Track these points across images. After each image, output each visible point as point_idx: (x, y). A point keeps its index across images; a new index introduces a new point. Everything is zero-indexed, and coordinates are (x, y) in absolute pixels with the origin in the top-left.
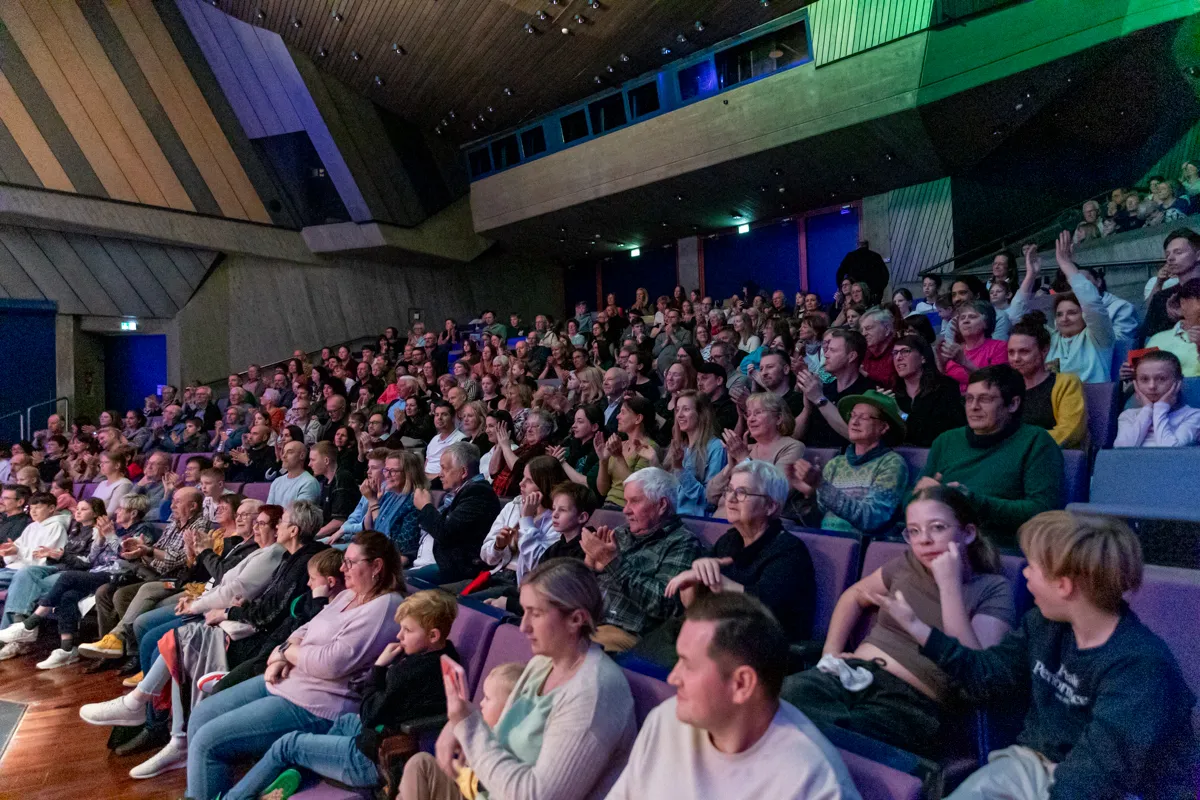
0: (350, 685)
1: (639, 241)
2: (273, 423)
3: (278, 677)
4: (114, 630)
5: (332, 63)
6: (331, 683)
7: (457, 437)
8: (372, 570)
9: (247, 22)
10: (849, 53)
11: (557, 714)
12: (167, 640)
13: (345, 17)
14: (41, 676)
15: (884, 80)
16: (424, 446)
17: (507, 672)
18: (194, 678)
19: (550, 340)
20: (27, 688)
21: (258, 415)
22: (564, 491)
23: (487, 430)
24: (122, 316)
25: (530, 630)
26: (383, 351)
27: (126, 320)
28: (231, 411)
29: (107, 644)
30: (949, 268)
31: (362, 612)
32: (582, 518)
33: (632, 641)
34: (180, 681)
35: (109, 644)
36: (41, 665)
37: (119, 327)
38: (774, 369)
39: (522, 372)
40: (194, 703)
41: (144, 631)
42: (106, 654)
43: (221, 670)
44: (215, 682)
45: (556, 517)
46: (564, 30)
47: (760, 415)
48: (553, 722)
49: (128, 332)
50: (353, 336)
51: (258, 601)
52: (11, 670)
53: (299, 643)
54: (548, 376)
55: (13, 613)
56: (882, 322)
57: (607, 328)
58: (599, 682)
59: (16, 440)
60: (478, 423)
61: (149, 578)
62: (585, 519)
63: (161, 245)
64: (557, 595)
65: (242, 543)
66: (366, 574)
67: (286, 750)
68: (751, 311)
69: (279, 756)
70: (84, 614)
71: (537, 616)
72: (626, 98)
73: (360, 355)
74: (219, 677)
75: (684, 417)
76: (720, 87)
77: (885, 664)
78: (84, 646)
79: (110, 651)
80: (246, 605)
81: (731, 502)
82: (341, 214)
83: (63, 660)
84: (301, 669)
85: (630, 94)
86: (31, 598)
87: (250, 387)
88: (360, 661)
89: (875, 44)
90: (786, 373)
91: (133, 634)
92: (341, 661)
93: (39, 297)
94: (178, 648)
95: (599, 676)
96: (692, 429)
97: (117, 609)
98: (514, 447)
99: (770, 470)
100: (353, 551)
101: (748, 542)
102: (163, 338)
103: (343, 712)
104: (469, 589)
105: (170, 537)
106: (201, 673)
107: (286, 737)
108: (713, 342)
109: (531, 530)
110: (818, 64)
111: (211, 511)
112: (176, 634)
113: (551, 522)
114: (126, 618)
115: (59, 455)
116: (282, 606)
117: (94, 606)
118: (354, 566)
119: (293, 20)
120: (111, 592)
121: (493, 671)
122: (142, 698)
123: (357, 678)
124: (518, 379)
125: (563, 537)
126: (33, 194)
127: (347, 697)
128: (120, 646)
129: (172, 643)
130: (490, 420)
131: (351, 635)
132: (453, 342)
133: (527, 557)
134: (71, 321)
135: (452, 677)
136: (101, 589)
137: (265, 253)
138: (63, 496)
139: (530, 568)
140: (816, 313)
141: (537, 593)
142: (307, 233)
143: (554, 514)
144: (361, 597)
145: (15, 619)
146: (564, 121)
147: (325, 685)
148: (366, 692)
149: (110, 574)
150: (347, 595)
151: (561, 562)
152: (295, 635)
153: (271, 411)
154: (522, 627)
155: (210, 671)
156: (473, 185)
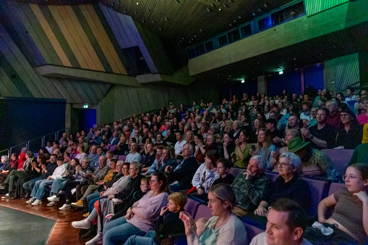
0: (152, 221)
1: (244, 78)
2: (127, 137)
3: (130, 217)
4: (81, 199)
5: (146, 24)
6: (146, 220)
7: (184, 142)
8: (160, 184)
9: (121, 13)
10: (319, 11)
11: (221, 235)
12: (97, 203)
13: (150, 10)
14: (60, 212)
15: (332, 20)
16: (174, 145)
17: (203, 221)
18: (104, 216)
19: (214, 111)
20: (56, 215)
21: (122, 134)
22: (221, 161)
23: (194, 140)
24: (84, 104)
25: (211, 207)
26: (160, 114)
27: (85, 105)
28: (115, 133)
29: (78, 203)
30: (358, 85)
31: (156, 198)
32: (227, 170)
33: (245, 213)
34: (100, 216)
35: (80, 203)
36: (60, 208)
37: (83, 107)
38: (294, 120)
39: (205, 121)
40: (104, 223)
41: (90, 200)
42: (79, 206)
43: (112, 214)
44: (111, 217)
45: (218, 170)
46: (220, 10)
47: (290, 136)
48: (220, 238)
49: (86, 108)
50: (151, 109)
51: (123, 193)
52: (52, 209)
53: (136, 207)
54: (214, 123)
55: (53, 193)
56: (334, 104)
57: (233, 107)
58: (235, 225)
59: (54, 141)
60: (192, 137)
61: (91, 184)
62: (228, 171)
63: (95, 82)
64: (219, 195)
65: (118, 174)
66: (158, 185)
67: (132, 241)
68: (284, 100)
69: (130, 243)
70: (73, 194)
71: (213, 202)
72: (240, 31)
73: (153, 116)
74: (112, 216)
75: (261, 137)
76: (273, 25)
77: (338, 226)
78: (73, 203)
79: (80, 206)
80: (120, 193)
81: (280, 168)
82: (148, 71)
83: (66, 207)
84: (137, 215)
85: (242, 29)
86: (58, 188)
87: (120, 125)
88: (155, 214)
89: (329, 7)
90: (298, 122)
91: (87, 201)
92: (149, 213)
93: (61, 98)
94: (100, 206)
95: (235, 223)
96: (264, 141)
97: (82, 193)
98: (203, 146)
99: (293, 156)
100: (154, 178)
101: (286, 181)
102: (95, 110)
103: (149, 230)
104: (189, 192)
105: (97, 172)
106: (106, 214)
107: (132, 236)
108: (270, 112)
109: (209, 174)
110: (308, 15)
111: (109, 164)
112: (99, 201)
113: (217, 172)
114: (85, 196)
115: (66, 145)
116: (130, 195)
117: (75, 192)
118: (154, 182)
119: (135, 12)
120: (80, 187)
121: (198, 220)
122: (89, 221)
123: (154, 219)
124: (204, 123)
125: (221, 176)
126: (60, 68)
127: (150, 225)
128: (83, 204)
129: (98, 204)
130: (195, 137)
131: (152, 205)
132: (182, 111)
133: (208, 183)
134: (70, 105)
135: (186, 221)
136: (77, 186)
137: (125, 84)
138: (67, 158)
139: (209, 186)
140: (308, 101)
141: (213, 194)
142: (138, 77)
143: (217, 169)
144: (156, 193)
145: (53, 194)
146: (219, 39)
147: (145, 221)
148: (157, 224)
149: (80, 182)
150: (151, 192)
151: (221, 185)
152: (135, 204)
153: (126, 133)
154: (209, 206)
155: (109, 214)
156: (189, 61)
